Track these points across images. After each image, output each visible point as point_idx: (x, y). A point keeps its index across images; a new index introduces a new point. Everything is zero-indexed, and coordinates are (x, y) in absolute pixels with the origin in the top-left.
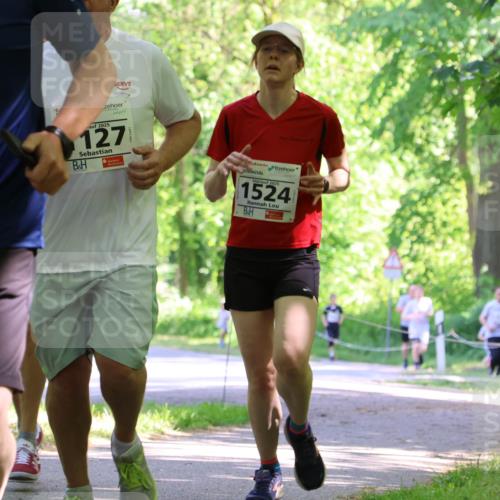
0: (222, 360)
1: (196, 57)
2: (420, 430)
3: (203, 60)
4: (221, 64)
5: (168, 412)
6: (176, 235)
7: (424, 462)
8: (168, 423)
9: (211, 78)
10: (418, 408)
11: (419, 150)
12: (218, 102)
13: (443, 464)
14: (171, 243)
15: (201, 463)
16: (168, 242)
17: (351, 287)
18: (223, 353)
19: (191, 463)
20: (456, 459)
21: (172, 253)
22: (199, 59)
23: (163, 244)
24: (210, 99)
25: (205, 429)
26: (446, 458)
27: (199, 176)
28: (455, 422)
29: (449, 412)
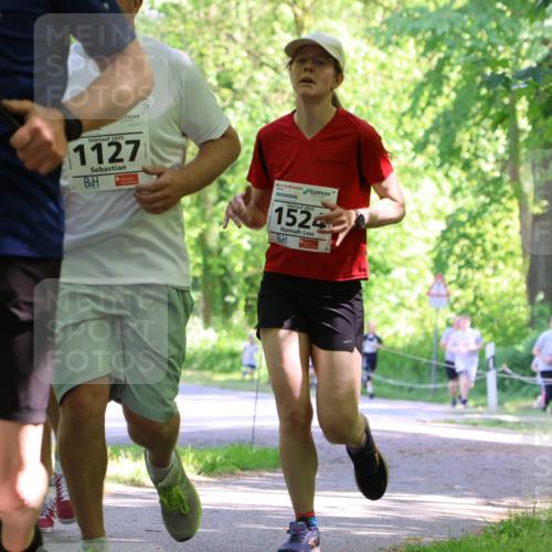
0: (250, 398)
1: (220, 62)
2: (469, 475)
3: (228, 66)
4: (248, 70)
5: (191, 455)
6: (199, 260)
7: (474, 511)
8: (191, 467)
9: (236, 86)
10: (467, 450)
11: (467, 166)
12: (244, 112)
13: (495, 513)
14: (195, 268)
15: (228, 511)
17: (393, 316)
18: (252, 390)
19: (216, 511)
20: (510, 507)
21: (196, 278)
22: (223, 65)
24: (235, 109)
25: (232, 473)
26: (499, 506)
27: (224, 194)
28: (509, 466)
29: (502, 455)
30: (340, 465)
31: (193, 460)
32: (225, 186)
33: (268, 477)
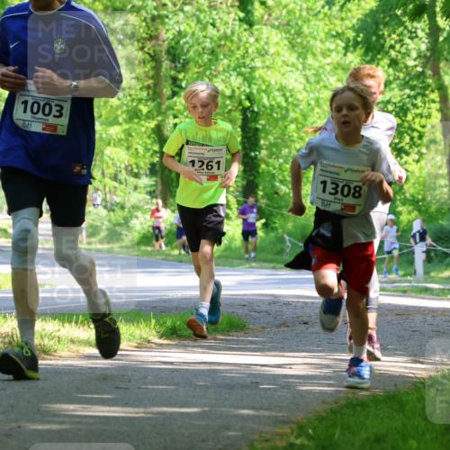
2: (399, 337)
5: (153, 321)
6: (156, 148)
7: (406, 368)
8: (154, 332)
10: (397, 315)
11: (394, 63)
13: (424, 369)
14: (152, 156)
16: (149, 154)
21: (153, 165)
23: (144, 156)
24: (185, 13)
26: (427, 363)
27: (176, 89)
28: (435, 328)
29: (429, 318)
30: (286, 329)
31: (155, 325)
32: (178, 83)
33: (222, 340)
